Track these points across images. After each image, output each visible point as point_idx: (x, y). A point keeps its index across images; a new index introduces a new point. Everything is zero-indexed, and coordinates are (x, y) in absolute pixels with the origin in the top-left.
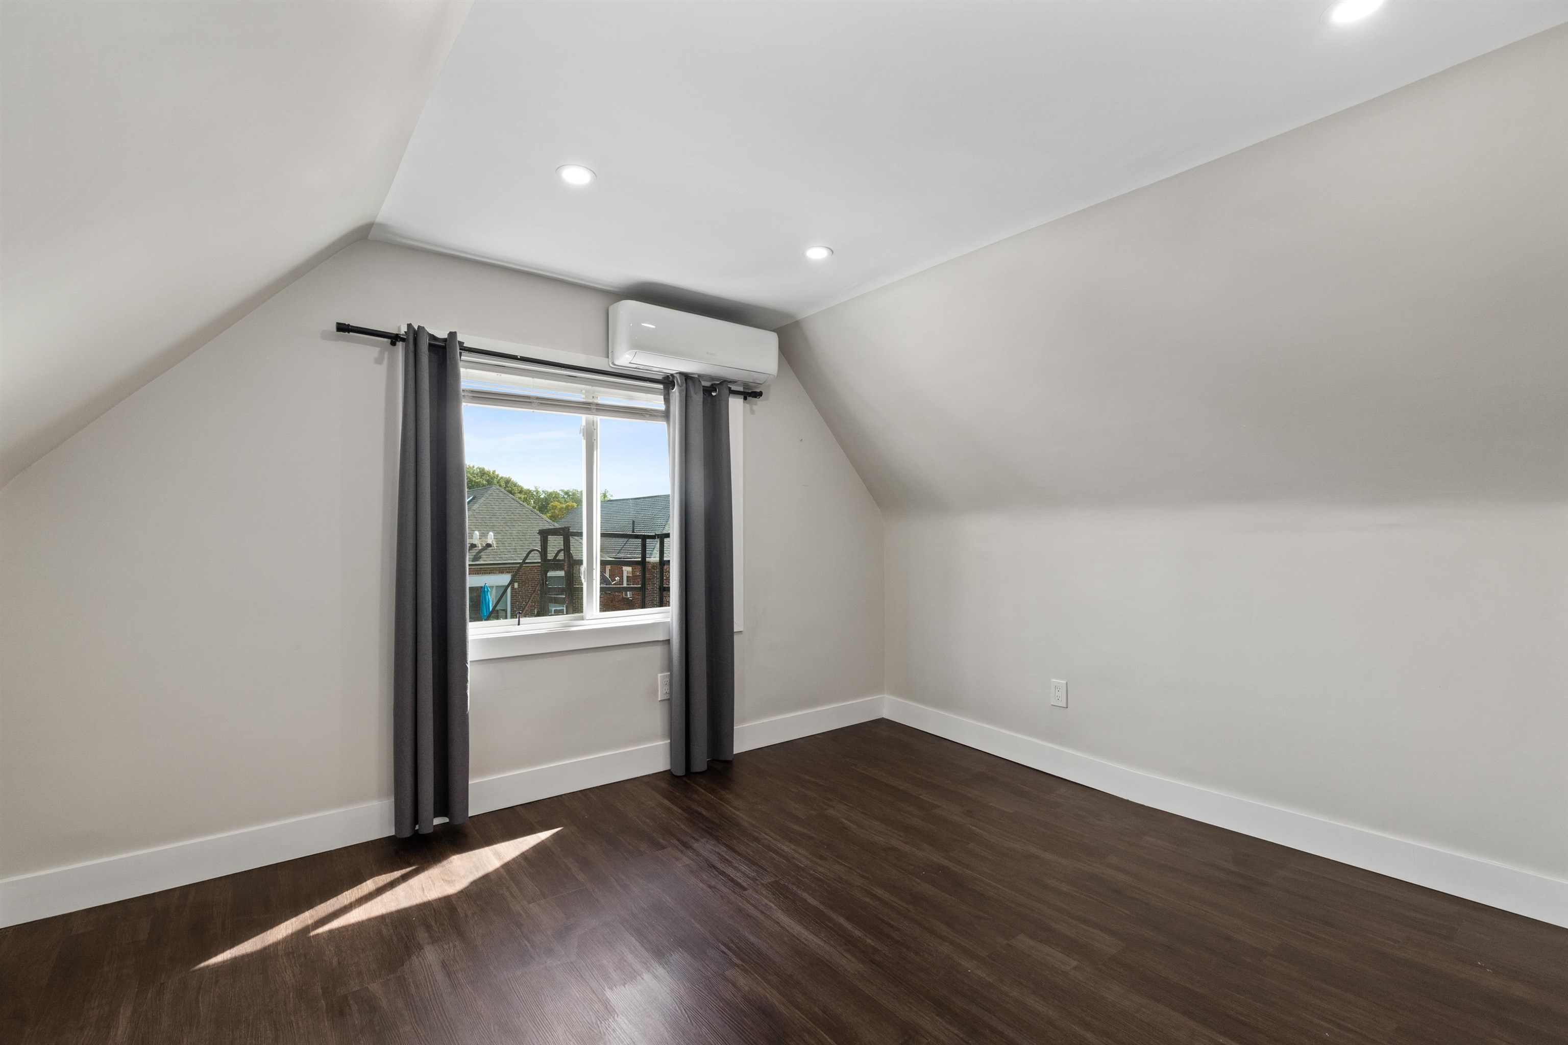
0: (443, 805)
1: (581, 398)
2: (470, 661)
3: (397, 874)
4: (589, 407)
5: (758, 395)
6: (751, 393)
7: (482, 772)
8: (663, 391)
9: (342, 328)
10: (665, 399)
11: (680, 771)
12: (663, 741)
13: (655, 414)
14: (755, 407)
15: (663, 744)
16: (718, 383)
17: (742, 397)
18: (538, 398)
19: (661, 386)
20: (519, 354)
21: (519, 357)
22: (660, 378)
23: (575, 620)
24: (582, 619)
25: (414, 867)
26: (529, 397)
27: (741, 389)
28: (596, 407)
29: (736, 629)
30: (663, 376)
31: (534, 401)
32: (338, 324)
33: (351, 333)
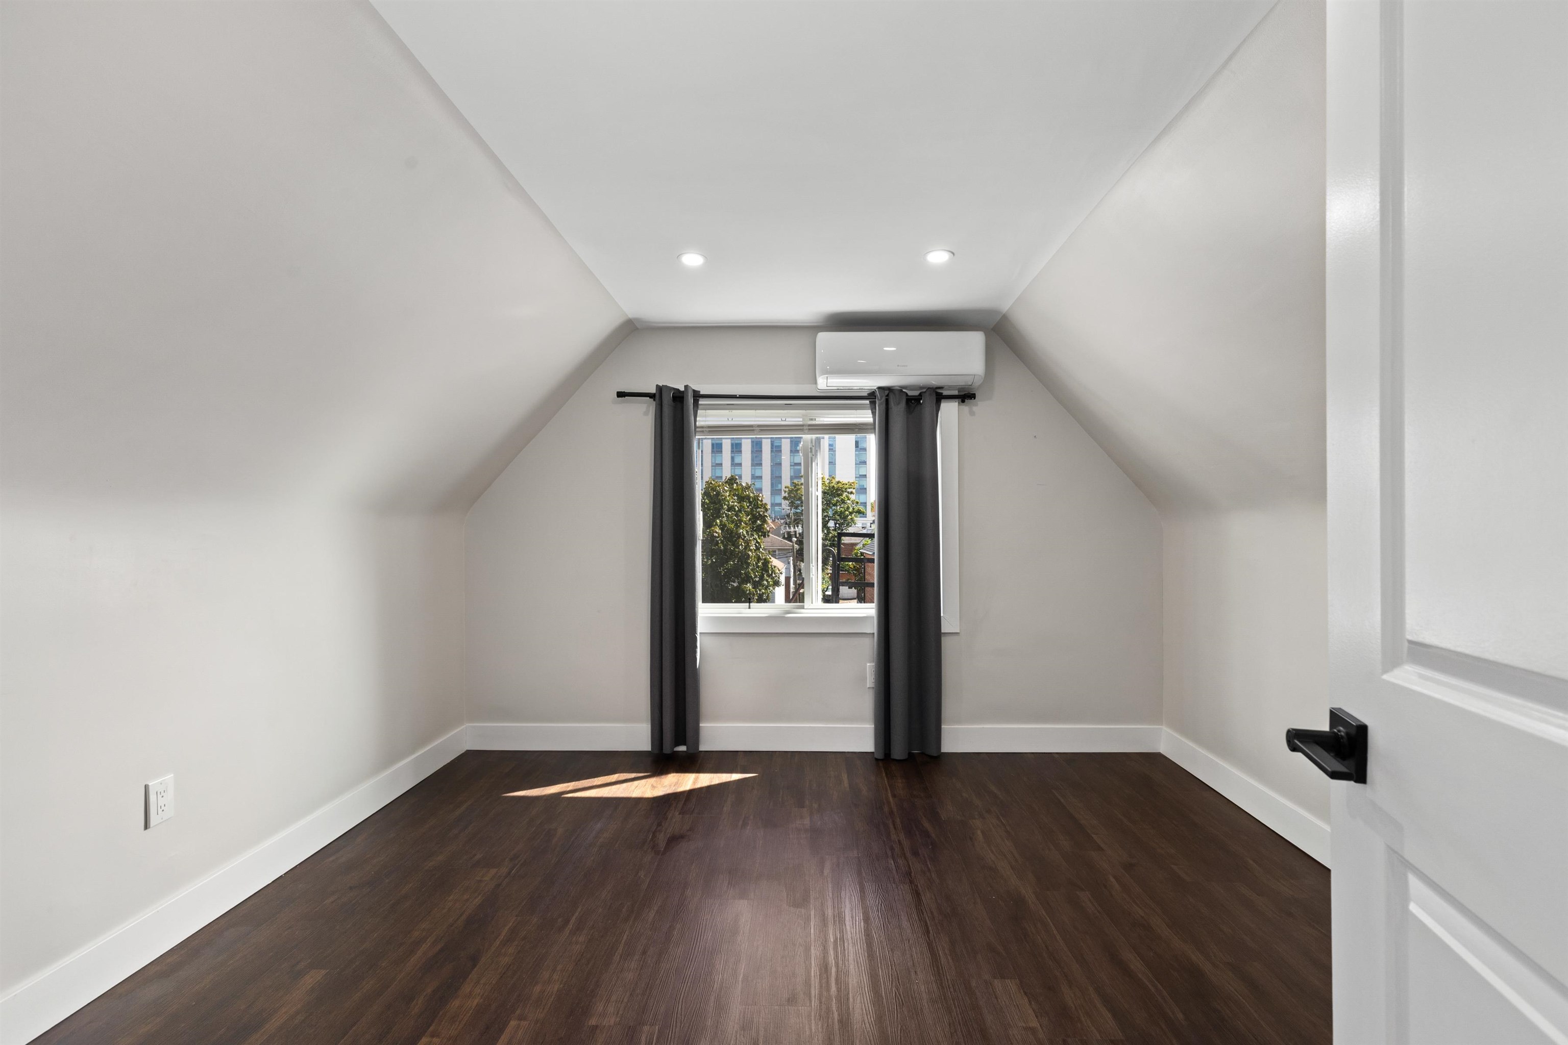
0: (680, 738)
1: (798, 421)
2: (700, 633)
3: (633, 775)
4: (801, 428)
5: (972, 396)
6: (965, 396)
7: (716, 718)
8: (869, 405)
9: (621, 395)
10: (872, 413)
11: (880, 756)
12: (870, 725)
13: (864, 427)
14: (975, 409)
15: (870, 727)
16: (925, 390)
17: (960, 400)
18: (759, 426)
19: (867, 402)
20: (738, 393)
21: (738, 396)
22: (865, 394)
23: (794, 608)
24: (803, 608)
25: (648, 774)
26: (751, 426)
27: (956, 393)
28: (808, 428)
29: (945, 628)
30: (868, 393)
31: (756, 429)
32: (618, 393)
33: (626, 397)
